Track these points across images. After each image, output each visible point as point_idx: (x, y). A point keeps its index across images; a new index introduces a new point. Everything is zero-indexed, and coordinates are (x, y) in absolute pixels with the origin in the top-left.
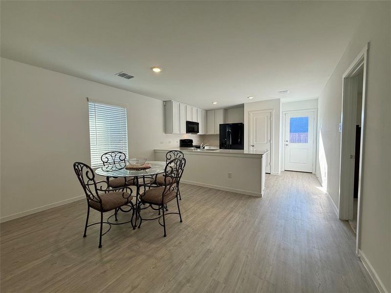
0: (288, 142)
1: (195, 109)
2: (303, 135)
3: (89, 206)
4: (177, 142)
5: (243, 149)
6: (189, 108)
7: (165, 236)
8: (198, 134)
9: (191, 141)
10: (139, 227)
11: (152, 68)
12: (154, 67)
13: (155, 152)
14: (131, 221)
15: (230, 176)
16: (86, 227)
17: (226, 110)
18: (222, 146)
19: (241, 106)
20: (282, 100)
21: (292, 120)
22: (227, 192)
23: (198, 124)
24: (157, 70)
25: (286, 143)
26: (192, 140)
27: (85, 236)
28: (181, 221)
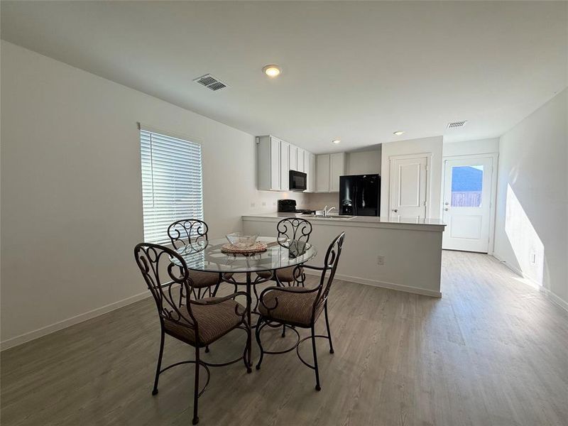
0: (449, 205)
1: (301, 151)
2: (472, 195)
3: (165, 330)
4: (274, 204)
5: (379, 216)
6: (293, 148)
7: (318, 388)
8: (305, 191)
9: (293, 203)
10: (258, 367)
11: (264, 69)
12: (268, 66)
13: (243, 219)
14: (244, 358)
15: (380, 261)
16: (159, 372)
17: (348, 154)
18: (344, 210)
19: (377, 149)
20: (446, 139)
21: (455, 170)
22: (376, 288)
23: (305, 175)
24: (273, 72)
25: (446, 207)
26: (295, 201)
27: (155, 392)
28: (332, 352)
